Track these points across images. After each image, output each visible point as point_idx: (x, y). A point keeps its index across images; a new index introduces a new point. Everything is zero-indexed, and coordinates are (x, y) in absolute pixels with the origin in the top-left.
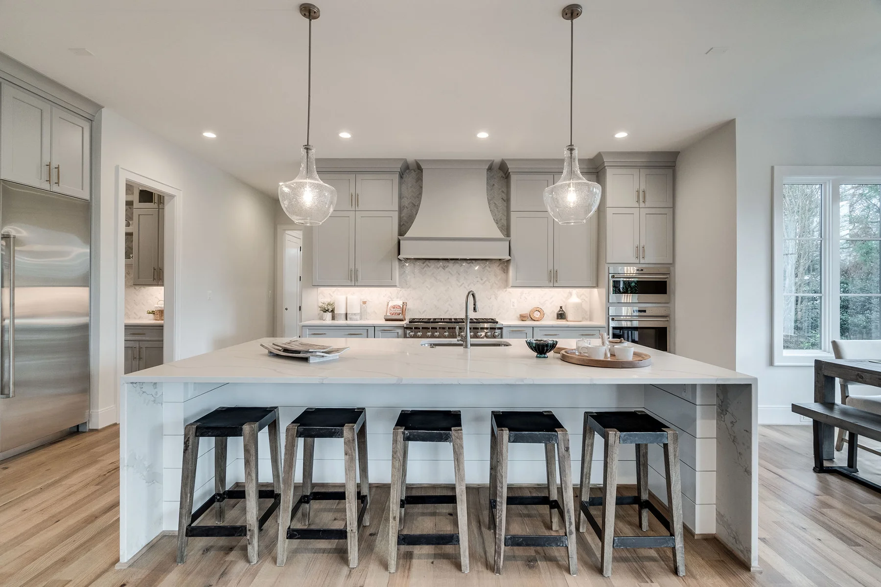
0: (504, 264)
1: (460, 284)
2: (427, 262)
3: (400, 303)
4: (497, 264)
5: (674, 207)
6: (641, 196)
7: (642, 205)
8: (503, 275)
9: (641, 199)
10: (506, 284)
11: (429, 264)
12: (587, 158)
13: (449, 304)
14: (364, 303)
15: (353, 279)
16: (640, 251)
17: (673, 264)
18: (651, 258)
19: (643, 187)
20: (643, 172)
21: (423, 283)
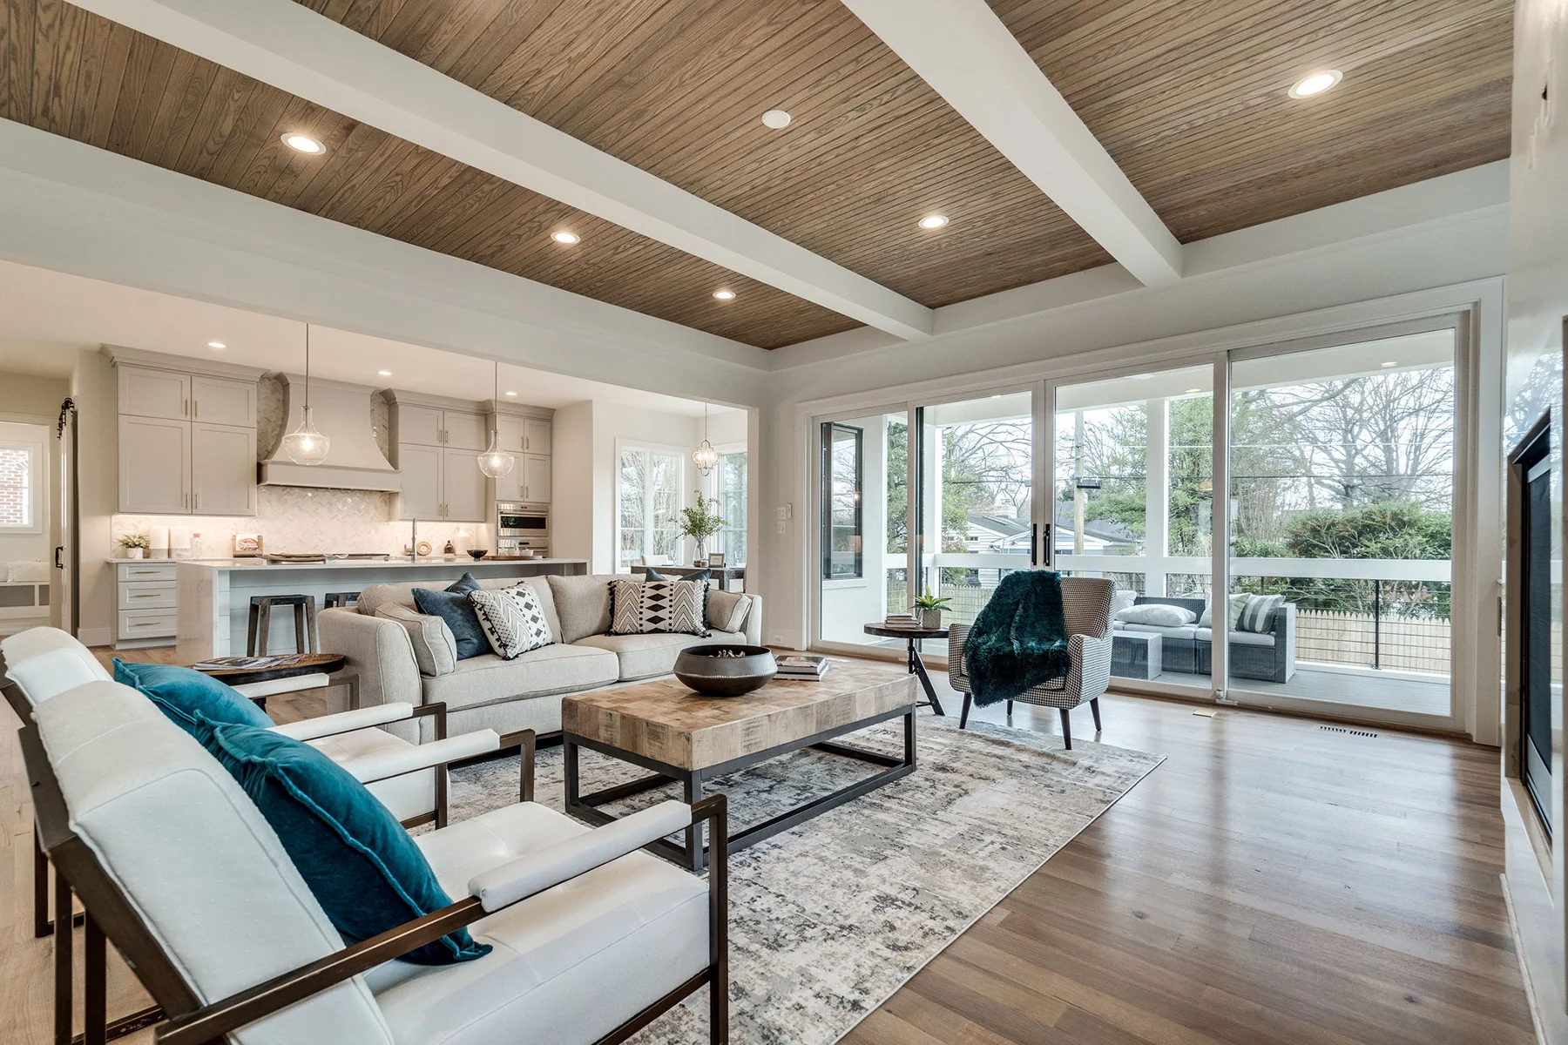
0: (389, 497)
1: (331, 517)
2: (288, 489)
3: (255, 537)
4: (379, 495)
5: (551, 455)
6: (525, 443)
7: (526, 451)
8: (386, 509)
9: (525, 446)
10: (390, 517)
11: (291, 492)
12: (477, 400)
13: (319, 539)
14: (196, 536)
15: (189, 505)
16: (524, 491)
17: (550, 503)
18: (534, 498)
19: (527, 435)
20: (528, 422)
21: (283, 514)
